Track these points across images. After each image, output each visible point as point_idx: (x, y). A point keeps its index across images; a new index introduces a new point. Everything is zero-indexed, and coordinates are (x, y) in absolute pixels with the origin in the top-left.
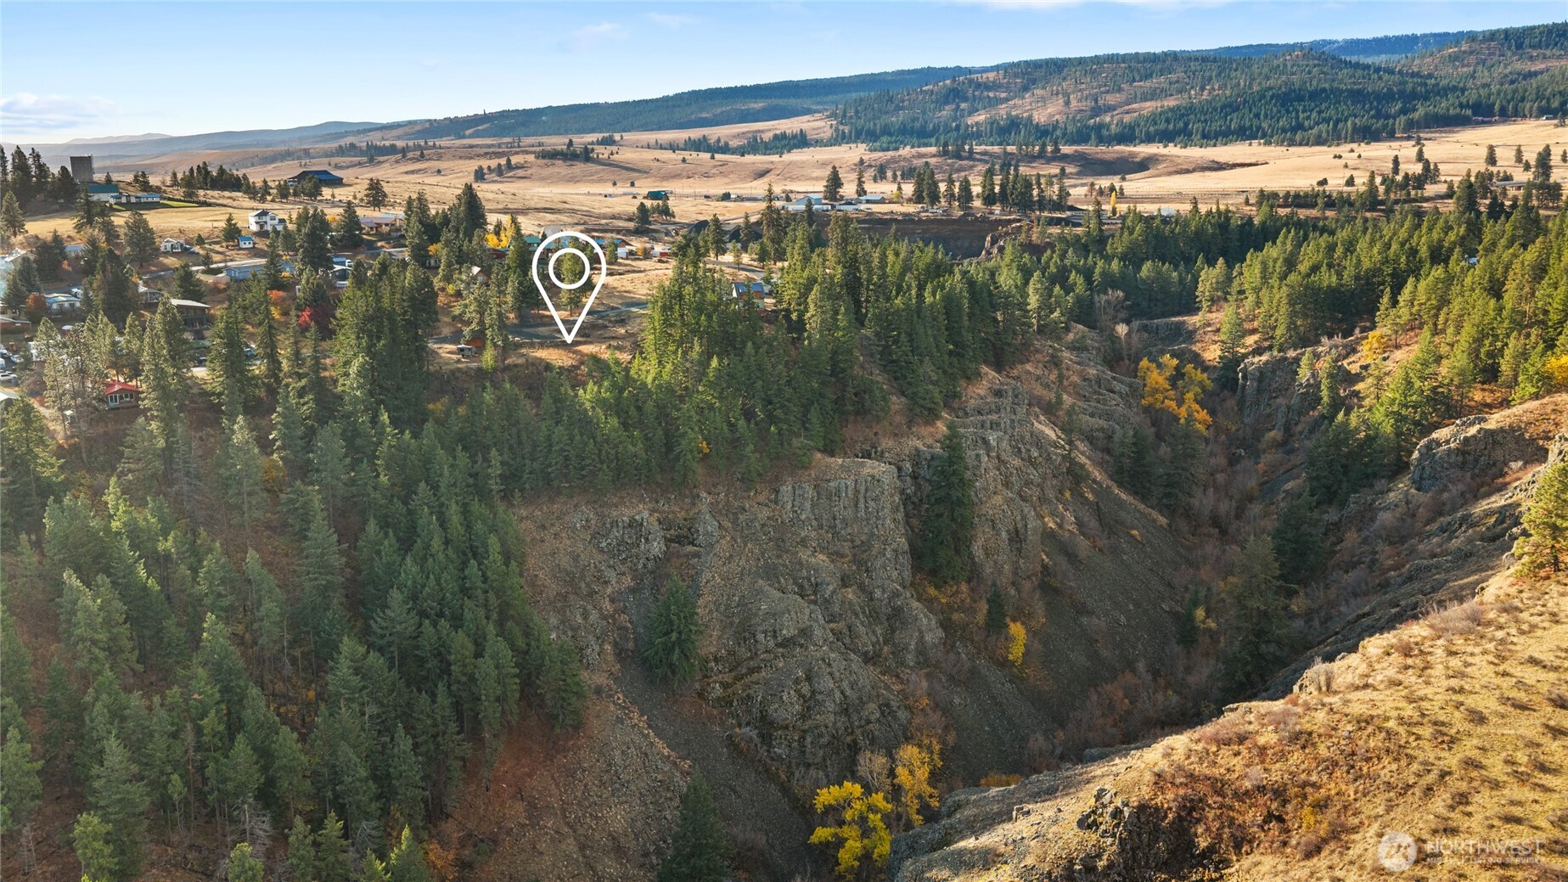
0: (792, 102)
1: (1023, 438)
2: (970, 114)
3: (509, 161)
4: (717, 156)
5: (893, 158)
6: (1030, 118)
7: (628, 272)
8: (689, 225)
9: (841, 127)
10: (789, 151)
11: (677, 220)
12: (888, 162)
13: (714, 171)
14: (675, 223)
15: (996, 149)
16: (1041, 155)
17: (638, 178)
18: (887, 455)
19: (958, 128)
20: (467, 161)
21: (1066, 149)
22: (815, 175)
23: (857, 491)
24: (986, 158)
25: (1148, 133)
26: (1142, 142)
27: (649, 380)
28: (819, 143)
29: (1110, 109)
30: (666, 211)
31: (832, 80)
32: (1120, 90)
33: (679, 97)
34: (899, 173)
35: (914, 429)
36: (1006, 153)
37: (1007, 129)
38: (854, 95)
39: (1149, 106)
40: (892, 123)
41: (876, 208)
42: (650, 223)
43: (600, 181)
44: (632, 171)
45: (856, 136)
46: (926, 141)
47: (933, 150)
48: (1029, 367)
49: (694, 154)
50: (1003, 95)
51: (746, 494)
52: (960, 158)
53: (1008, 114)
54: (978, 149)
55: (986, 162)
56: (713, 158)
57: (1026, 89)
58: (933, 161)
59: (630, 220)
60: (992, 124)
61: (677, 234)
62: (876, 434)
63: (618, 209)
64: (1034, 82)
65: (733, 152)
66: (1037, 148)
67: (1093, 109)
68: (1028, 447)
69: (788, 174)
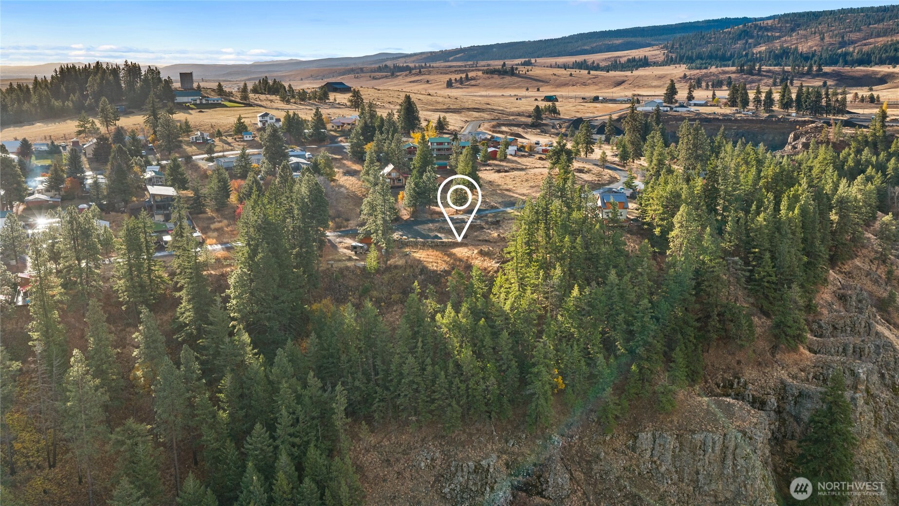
0: (639, 39)
1: (887, 364)
2: (755, 46)
3: (467, 75)
4: (592, 72)
5: (706, 74)
6: (796, 49)
7: (513, 169)
8: (569, 120)
9: (670, 55)
10: (637, 69)
11: (561, 116)
12: (703, 76)
13: (589, 81)
14: (560, 119)
15: (777, 68)
16: (809, 73)
17: (542, 86)
18: (750, 387)
19: (747, 55)
20: (444, 76)
21: (826, 69)
22: (654, 84)
23: (725, 448)
24: (770, 74)
25: (880, 58)
26: (876, 64)
27: (507, 308)
28: (656, 64)
29: (853, 42)
30: (554, 110)
31: (664, 26)
32: (860, 30)
33: (572, 37)
34: (710, 84)
35: (778, 357)
36: (784, 72)
37: (780, 57)
38: (678, 35)
39: (881, 41)
40: (704, 52)
41: (702, 110)
42: (542, 119)
43: (519, 87)
44: (539, 82)
45: (680, 60)
46: (726, 63)
47: (734, 69)
48: (857, 262)
49: (578, 71)
50: (777, 34)
51: (600, 438)
52: (752, 74)
53: (781, 46)
54: (764, 68)
55: (771, 77)
56: (589, 73)
57: (793, 30)
58: (733, 76)
59: (530, 116)
60: (770, 52)
61: (560, 127)
62: (739, 362)
63: (523, 109)
64: (799, 26)
65: (602, 69)
66: (806, 68)
67: (840, 43)
68: (892, 373)
69: (637, 83)
